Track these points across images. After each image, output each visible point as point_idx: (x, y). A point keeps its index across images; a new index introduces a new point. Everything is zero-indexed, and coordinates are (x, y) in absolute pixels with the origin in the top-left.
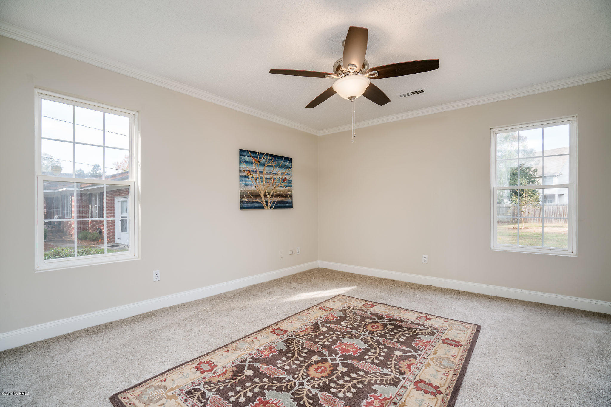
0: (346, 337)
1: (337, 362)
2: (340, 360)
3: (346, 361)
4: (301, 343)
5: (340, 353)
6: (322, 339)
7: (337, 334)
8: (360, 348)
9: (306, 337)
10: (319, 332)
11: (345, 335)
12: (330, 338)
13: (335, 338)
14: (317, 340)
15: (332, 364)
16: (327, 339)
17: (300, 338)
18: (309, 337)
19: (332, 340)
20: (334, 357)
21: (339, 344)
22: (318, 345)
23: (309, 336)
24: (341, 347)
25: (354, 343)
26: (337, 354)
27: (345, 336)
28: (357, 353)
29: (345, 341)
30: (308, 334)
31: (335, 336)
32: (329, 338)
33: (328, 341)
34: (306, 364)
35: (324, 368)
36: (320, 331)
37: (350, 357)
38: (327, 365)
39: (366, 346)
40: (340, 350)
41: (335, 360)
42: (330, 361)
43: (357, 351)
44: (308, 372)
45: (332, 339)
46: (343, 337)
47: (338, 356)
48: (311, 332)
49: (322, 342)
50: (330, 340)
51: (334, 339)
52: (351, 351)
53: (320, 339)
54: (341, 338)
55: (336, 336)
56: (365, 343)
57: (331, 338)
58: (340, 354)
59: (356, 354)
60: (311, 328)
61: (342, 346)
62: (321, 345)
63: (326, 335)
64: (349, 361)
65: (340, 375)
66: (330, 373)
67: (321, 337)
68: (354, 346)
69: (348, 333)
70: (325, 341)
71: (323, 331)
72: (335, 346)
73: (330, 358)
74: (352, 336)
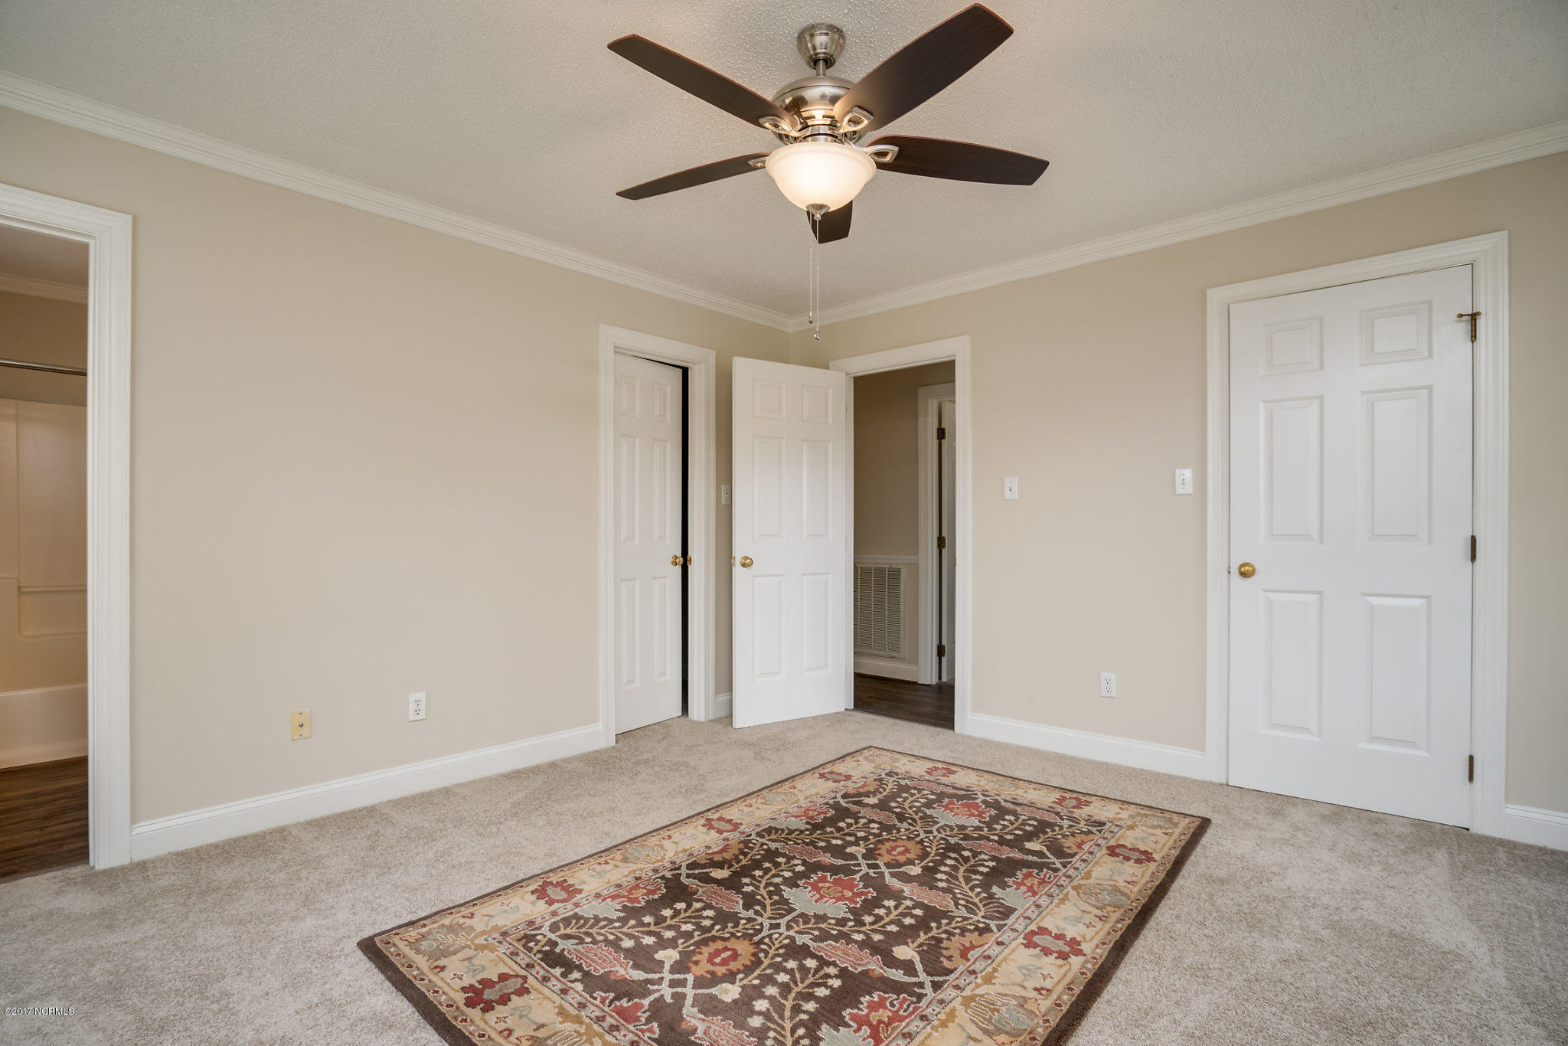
0: (833, 922)
1: (865, 862)
2: (859, 865)
3: (845, 862)
4: (960, 904)
5: (858, 879)
6: (905, 915)
7: (859, 932)
8: (805, 888)
9: (954, 925)
10: (919, 941)
11: (837, 928)
12: (882, 918)
13: (868, 919)
14: (918, 912)
15: (876, 859)
16: (892, 917)
17: (971, 921)
18: (947, 924)
19: (877, 911)
20: (871, 872)
21: (858, 900)
22: (915, 898)
23: (947, 928)
24: (854, 893)
25: (816, 901)
26: (865, 878)
27: (836, 925)
28: (816, 878)
29: (839, 910)
30: (953, 935)
31: (868, 927)
32: (887, 920)
33: (888, 908)
34: (930, 858)
35: (893, 853)
36: (915, 944)
37: (834, 870)
38: (887, 858)
39: (788, 893)
40: (857, 885)
41: (869, 866)
42: (881, 864)
43: (816, 882)
44: (921, 847)
45: (875, 915)
46: (842, 922)
47: (862, 873)
48: (945, 944)
49: (903, 907)
50: (881, 912)
51: (870, 914)
52: (830, 882)
53: (912, 916)
54: (851, 920)
55: (865, 925)
56: (786, 902)
57: (879, 918)
58: (857, 876)
59: (820, 875)
60: (949, 958)
61: (851, 894)
62: (906, 898)
63: (893, 928)
64: (840, 862)
65: (861, 842)
66: (880, 846)
67: (908, 921)
68: (819, 893)
69: (824, 936)
70: (896, 907)
71: (907, 944)
72: (869, 895)
73: (879, 870)
74: (814, 924)
